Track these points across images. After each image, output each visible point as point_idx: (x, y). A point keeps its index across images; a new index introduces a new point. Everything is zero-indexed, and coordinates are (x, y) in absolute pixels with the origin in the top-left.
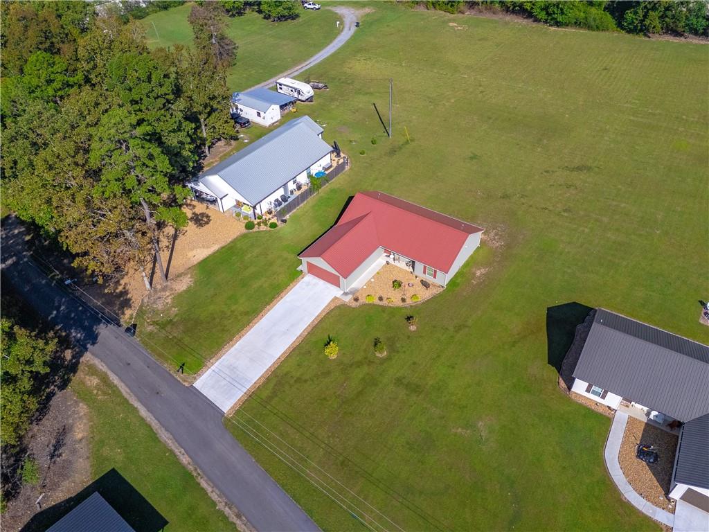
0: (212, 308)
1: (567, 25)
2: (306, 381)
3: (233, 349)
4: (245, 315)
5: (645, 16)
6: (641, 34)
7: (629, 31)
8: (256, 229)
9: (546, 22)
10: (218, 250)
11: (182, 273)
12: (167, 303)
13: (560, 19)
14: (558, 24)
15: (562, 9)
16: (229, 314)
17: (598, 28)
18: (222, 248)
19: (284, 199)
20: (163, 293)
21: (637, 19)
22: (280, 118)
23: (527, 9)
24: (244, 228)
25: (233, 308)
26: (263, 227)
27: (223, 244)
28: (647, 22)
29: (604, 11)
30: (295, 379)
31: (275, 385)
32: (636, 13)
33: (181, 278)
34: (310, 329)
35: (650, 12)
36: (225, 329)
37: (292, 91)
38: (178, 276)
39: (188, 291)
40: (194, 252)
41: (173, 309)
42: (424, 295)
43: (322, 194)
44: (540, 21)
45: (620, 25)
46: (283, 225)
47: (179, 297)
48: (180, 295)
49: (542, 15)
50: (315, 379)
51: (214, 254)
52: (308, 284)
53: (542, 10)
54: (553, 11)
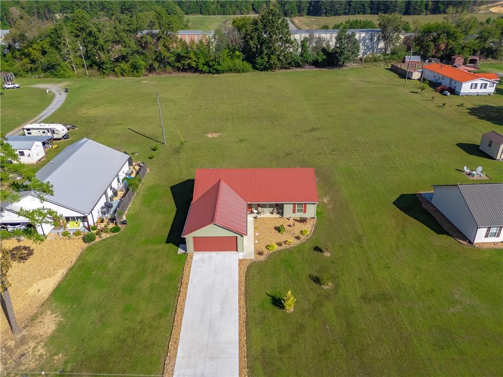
0: (110, 331)
1: (223, 72)
2: (289, 346)
3: (178, 360)
4: (160, 318)
5: (269, 58)
6: (269, 70)
7: (262, 70)
8: (98, 239)
9: (209, 72)
10: (66, 274)
11: (37, 313)
12: (41, 355)
13: (219, 68)
14: (218, 72)
15: (218, 62)
16: (139, 327)
17: (243, 71)
18: (71, 269)
19: (108, 206)
20: (23, 348)
21: (265, 62)
22: (44, 154)
23: (193, 66)
24: (83, 243)
25: (139, 318)
26: (104, 235)
27: (69, 265)
28: (272, 62)
29: (242, 61)
30: (277, 350)
31: (264, 369)
32: (262, 58)
33: (40, 320)
34: (243, 297)
35: (272, 56)
36: (148, 344)
37: (44, 132)
38: (32, 320)
39: (60, 328)
40: (35, 287)
41: (56, 357)
42: (308, 228)
43: (142, 193)
44: (205, 72)
45: (255, 68)
46: (124, 226)
47: (53, 341)
48: (53, 337)
49: (206, 68)
50: (296, 338)
51: (65, 277)
52: (203, 261)
53: (204, 65)
54: (213, 64)
